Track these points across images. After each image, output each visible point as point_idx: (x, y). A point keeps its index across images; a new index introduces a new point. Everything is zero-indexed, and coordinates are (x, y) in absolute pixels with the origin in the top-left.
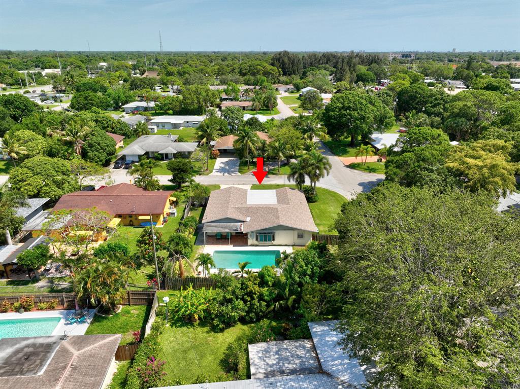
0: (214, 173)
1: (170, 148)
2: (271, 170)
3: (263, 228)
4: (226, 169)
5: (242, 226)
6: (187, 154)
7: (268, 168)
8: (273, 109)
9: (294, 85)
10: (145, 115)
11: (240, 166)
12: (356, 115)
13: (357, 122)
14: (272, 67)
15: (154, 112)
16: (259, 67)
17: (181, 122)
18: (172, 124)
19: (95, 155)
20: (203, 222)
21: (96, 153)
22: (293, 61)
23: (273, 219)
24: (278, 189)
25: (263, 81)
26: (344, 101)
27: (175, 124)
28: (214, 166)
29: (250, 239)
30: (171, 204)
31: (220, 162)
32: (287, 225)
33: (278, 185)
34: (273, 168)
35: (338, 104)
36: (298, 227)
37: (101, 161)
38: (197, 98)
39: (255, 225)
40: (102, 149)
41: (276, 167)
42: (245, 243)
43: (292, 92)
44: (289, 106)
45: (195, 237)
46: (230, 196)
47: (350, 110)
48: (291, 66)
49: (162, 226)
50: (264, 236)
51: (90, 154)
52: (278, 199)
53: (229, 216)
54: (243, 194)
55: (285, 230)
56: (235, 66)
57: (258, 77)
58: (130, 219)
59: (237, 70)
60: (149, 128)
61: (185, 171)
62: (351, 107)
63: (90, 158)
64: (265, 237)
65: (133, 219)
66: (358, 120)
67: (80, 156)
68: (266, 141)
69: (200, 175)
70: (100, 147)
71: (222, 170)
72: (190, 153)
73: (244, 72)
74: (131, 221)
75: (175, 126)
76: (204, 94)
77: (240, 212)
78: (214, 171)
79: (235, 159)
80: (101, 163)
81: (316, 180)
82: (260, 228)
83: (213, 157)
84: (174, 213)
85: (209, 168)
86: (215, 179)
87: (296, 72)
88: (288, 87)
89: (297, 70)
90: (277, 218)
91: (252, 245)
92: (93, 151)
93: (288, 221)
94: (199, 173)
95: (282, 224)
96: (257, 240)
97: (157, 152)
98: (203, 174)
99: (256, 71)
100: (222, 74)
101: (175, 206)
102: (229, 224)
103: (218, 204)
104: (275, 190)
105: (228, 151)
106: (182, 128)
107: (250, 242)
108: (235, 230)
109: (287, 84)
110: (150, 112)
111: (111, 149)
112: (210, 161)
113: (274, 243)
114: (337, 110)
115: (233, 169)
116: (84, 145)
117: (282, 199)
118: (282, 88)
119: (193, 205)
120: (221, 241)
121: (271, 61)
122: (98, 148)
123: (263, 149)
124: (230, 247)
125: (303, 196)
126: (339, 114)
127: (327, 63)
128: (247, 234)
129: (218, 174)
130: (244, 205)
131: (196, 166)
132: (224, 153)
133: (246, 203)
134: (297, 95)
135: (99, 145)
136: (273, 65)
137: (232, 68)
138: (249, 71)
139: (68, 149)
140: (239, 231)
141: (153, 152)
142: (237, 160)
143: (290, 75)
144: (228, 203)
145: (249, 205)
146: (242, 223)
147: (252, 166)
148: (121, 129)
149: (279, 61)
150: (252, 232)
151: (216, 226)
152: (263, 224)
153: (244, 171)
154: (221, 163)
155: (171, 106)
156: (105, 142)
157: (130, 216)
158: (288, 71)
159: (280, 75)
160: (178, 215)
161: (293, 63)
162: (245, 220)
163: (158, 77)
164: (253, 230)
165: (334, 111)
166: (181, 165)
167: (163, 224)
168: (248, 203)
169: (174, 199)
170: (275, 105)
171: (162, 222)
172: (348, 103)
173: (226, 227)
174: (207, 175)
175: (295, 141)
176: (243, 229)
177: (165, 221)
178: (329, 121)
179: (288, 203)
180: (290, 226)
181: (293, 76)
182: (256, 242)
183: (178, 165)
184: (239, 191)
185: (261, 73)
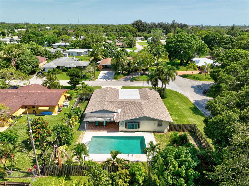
0: (99, 79)
1: (73, 64)
2: (134, 77)
3: (131, 119)
4: (106, 76)
5: (115, 116)
6: (83, 68)
7: (132, 76)
8: (134, 47)
9: (144, 37)
10: (62, 48)
11: (115, 75)
12: (186, 45)
13: (186, 49)
14: (133, 28)
15: (69, 48)
16: (126, 28)
17: (82, 52)
18: (77, 53)
19: (24, 67)
20: (85, 112)
21: (25, 66)
22: (144, 25)
23: (139, 112)
24: (140, 89)
25: (128, 34)
26: (178, 38)
27: (79, 53)
28: (99, 75)
29: (121, 126)
30: (66, 99)
31: (102, 73)
32: (150, 116)
33: (139, 87)
34: (135, 76)
35: (174, 39)
36: (158, 118)
37: (28, 71)
38: (93, 40)
39: (125, 116)
40: (29, 63)
41: (137, 76)
42: (117, 130)
43: (143, 40)
44: (142, 46)
45: (80, 124)
46: (106, 94)
47: (182, 43)
48: (142, 28)
49: (57, 114)
50: (132, 124)
51: (21, 66)
52: (140, 96)
53: (105, 109)
54: (115, 92)
55: (148, 120)
56: (114, 28)
57: (125, 32)
58: (33, 109)
59: (115, 30)
60: (63, 55)
61: (78, 77)
62: (182, 41)
63: (20, 69)
64: (133, 126)
65: (35, 109)
66: (187, 49)
67: (14, 68)
68: (131, 60)
69: (89, 80)
70: (28, 62)
71: (104, 77)
72: (84, 67)
73: (118, 31)
74: (34, 111)
75: (79, 54)
76: (96, 38)
77: (113, 105)
78: (99, 78)
79: (112, 71)
80: (28, 72)
81: (166, 83)
82: (129, 119)
83: (99, 70)
84: (67, 105)
85: (95, 76)
86: (98, 83)
87: (145, 31)
88: (141, 37)
89: (146, 30)
90: (141, 111)
91: (122, 131)
92: (23, 65)
93: (150, 113)
94: (89, 79)
95: (146, 115)
96: (126, 127)
97: (64, 67)
98: (91, 80)
99: (124, 30)
100: (107, 31)
101: (69, 100)
102: (105, 114)
103: (98, 99)
104: (138, 90)
105: (108, 67)
106: (83, 55)
107: (121, 128)
108: (109, 120)
109: (140, 36)
110: (67, 48)
111: (35, 63)
112: (96, 72)
113: (139, 130)
114: (174, 43)
115: (111, 77)
116: (17, 61)
117: (144, 96)
118: (138, 38)
119: (82, 99)
120: (99, 127)
121: (132, 26)
122: (26, 63)
123: (129, 64)
124: (105, 133)
125: (157, 94)
126: (175, 45)
127: (160, 27)
128: (118, 123)
129: (102, 80)
130: (116, 100)
131: (88, 75)
132: (105, 67)
133: (118, 99)
134: (146, 41)
135: (27, 60)
136: (133, 27)
137: (112, 29)
138: (121, 30)
139: (6, 63)
140: (112, 120)
141: (62, 67)
142: (113, 72)
143: (141, 32)
144: (105, 98)
145: (120, 100)
146: (115, 114)
147: (123, 76)
148: (46, 54)
149: (136, 25)
150: (123, 122)
151: (95, 116)
152: (131, 115)
153: (118, 78)
154: (104, 73)
155: (78, 44)
156: (31, 59)
157: (33, 107)
158: (141, 30)
159: (137, 32)
160: (70, 106)
161: (143, 26)
162: (116, 112)
163: (74, 32)
164: (123, 120)
165: (172, 43)
166: (76, 72)
167: (57, 113)
168: (119, 98)
169: (68, 95)
170: (134, 45)
171: (56, 112)
172: (180, 39)
173: (102, 117)
174: (94, 80)
175: (149, 60)
176: (116, 118)
177: (59, 111)
178: (169, 49)
179: (148, 99)
180: (152, 117)
181: (144, 32)
182: (125, 129)
183: (74, 73)
184: (113, 90)
185: (127, 31)
